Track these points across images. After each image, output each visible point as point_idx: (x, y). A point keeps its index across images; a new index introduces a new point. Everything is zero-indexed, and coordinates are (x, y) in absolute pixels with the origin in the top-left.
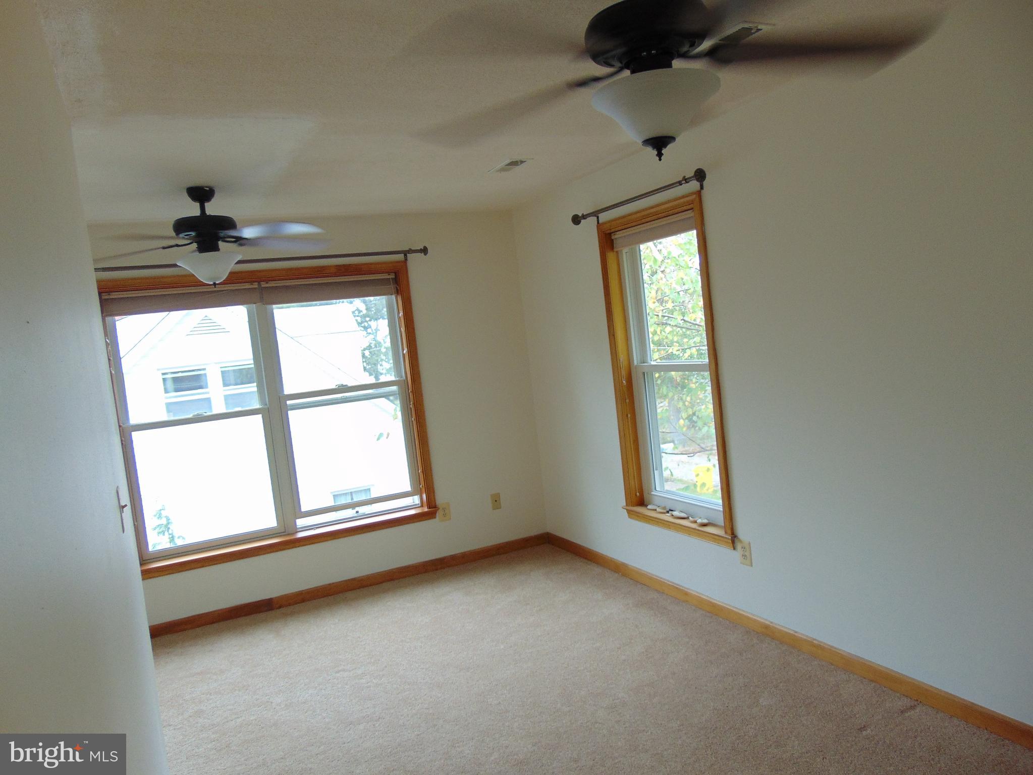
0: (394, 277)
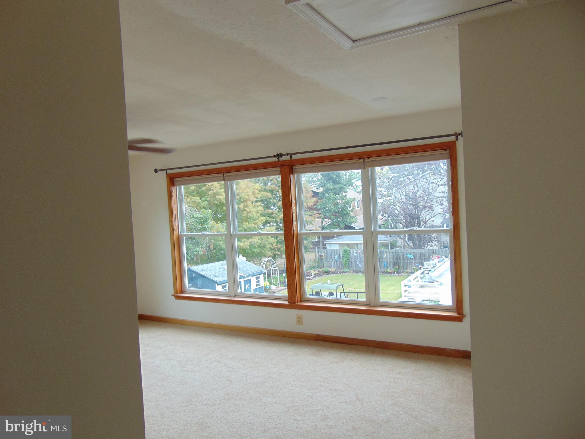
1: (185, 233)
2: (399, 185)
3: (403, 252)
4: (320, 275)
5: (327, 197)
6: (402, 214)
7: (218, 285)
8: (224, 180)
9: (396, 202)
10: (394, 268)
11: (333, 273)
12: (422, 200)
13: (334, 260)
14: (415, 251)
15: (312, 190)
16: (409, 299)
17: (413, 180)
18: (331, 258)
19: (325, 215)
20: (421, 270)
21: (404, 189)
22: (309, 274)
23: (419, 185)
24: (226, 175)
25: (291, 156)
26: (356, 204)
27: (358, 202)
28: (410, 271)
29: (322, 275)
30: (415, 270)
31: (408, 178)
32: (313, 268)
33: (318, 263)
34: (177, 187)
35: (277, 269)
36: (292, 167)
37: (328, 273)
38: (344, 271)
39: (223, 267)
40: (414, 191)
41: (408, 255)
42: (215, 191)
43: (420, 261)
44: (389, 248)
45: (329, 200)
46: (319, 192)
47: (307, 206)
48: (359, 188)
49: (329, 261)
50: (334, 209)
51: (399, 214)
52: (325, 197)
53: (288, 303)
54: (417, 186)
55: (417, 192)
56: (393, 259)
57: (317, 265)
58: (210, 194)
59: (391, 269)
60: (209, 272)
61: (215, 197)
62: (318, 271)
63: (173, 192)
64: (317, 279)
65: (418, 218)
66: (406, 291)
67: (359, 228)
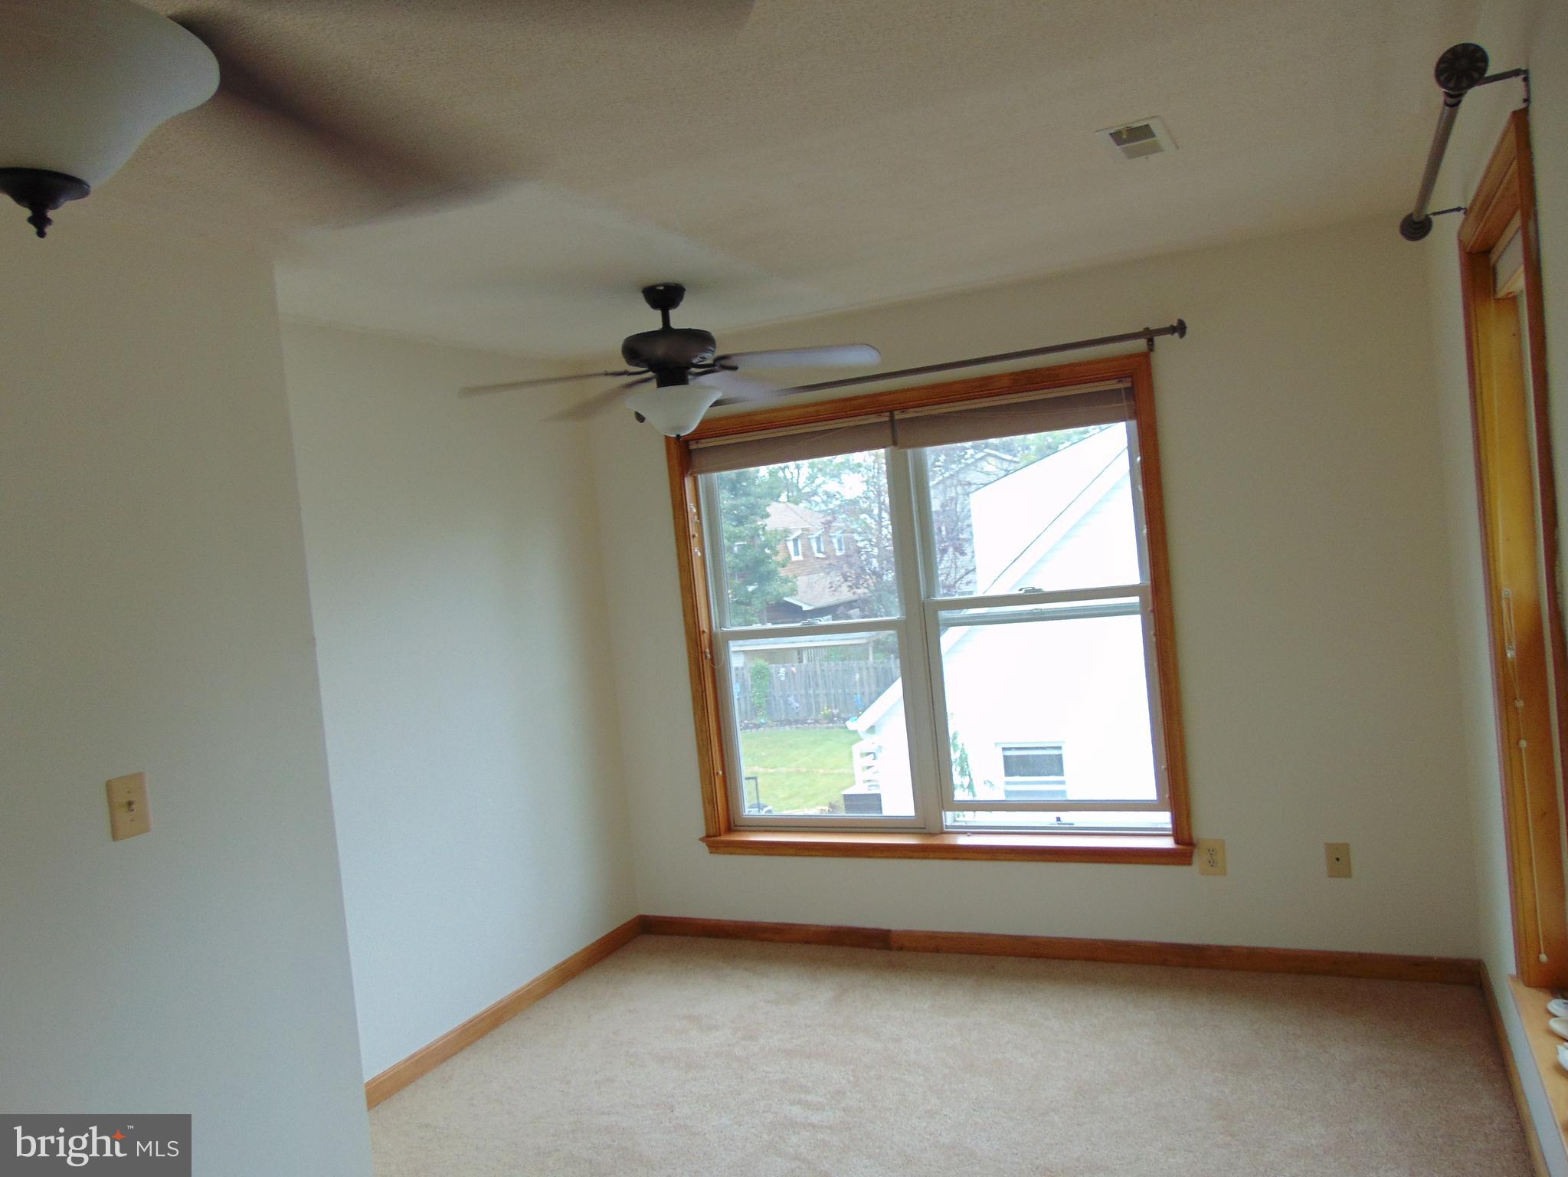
0: (1129, 385)
26: (790, 545)
27: (795, 540)
38: (757, 722)
44: (871, 658)
56: (878, 686)
66: (867, 768)
67: (812, 608)
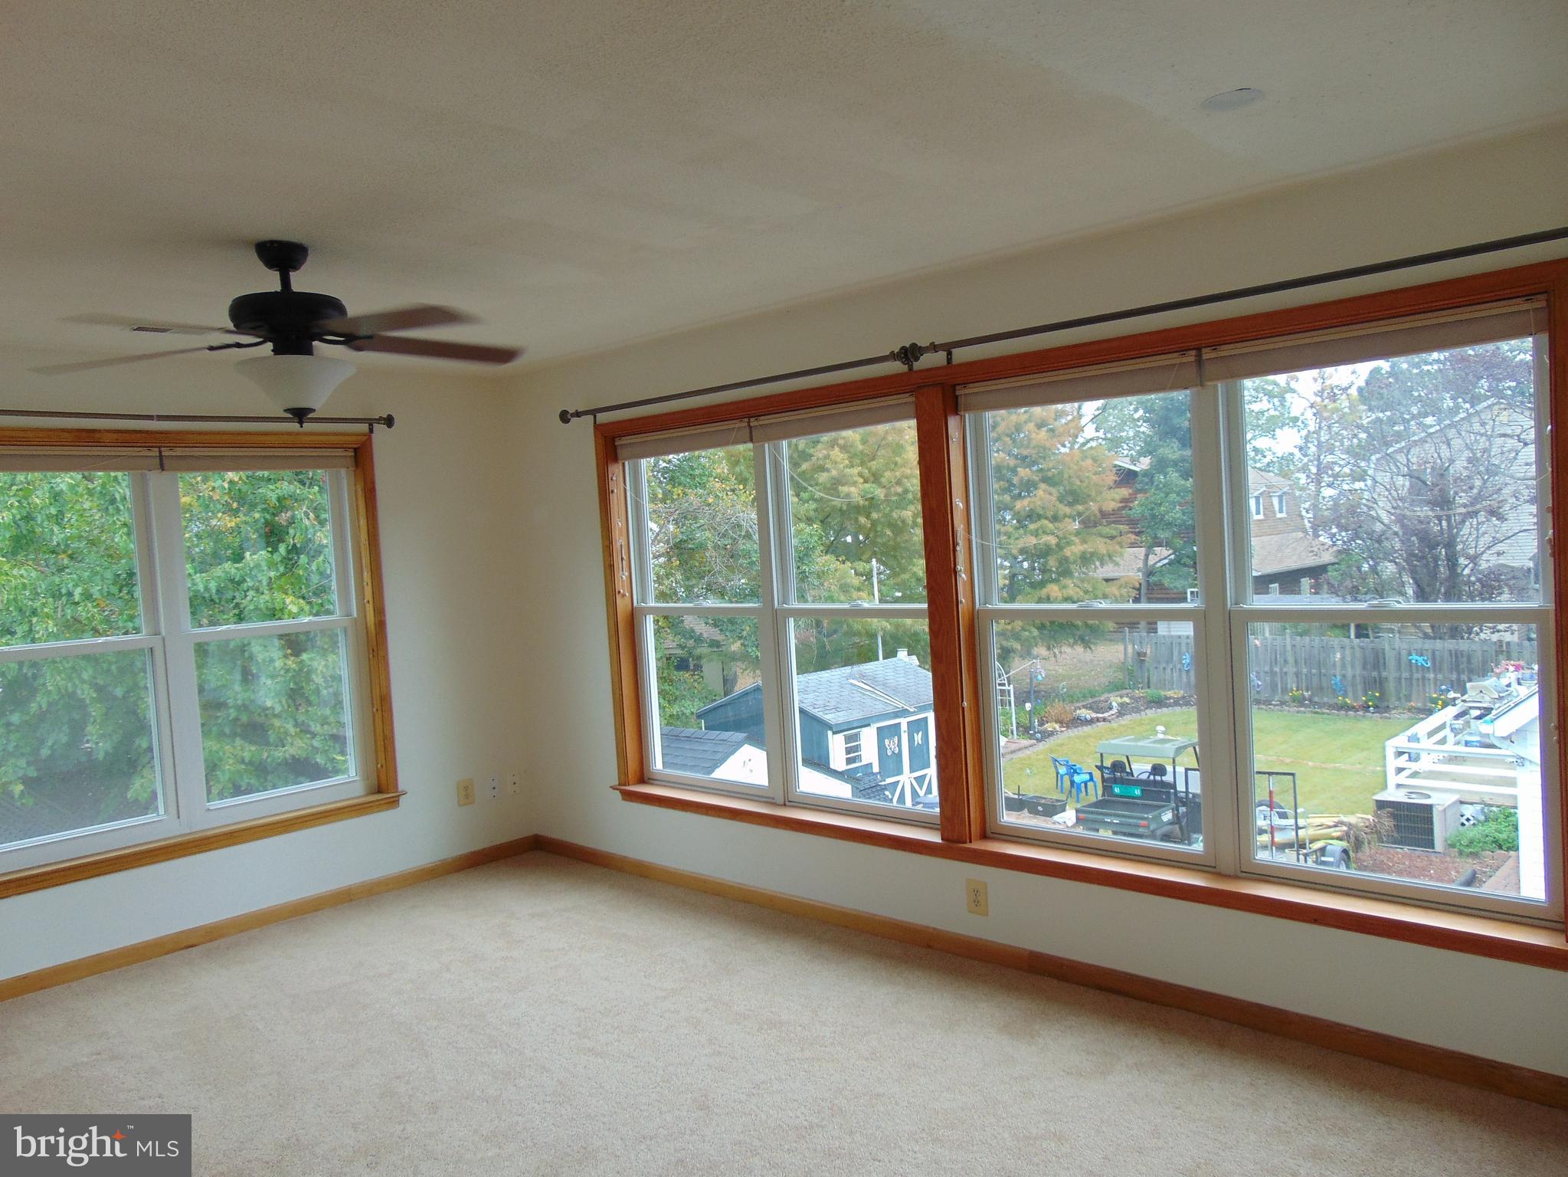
1: (652, 604)
2: (1388, 445)
3: (1397, 647)
4: (1138, 711)
5: (1161, 486)
6: (1396, 533)
7: (834, 733)
8: (751, 440)
9: (1376, 497)
10: (1365, 695)
11: (1176, 703)
12: (1464, 488)
13: (1178, 666)
14: (1438, 644)
15: (1117, 463)
16: (1413, 796)
17: (1438, 428)
18: (1170, 660)
19: (1156, 537)
20: (1454, 705)
21: (1404, 457)
22: (1101, 705)
23: (1457, 443)
24: (756, 423)
25: (950, 354)
26: (1275, 501)
28: (1420, 705)
29: (1141, 710)
30: (1436, 704)
31: (1420, 424)
32: (1116, 687)
33: (1130, 673)
34: (626, 463)
35: (1009, 691)
36: (955, 390)
37: (1159, 703)
39: (851, 684)
40: (1439, 461)
41: (1414, 657)
42: (834, 473)
43: (1454, 676)
44: (1353, 636)
45: (1167, 495)
46: (1137, 469)
47: (1101, 511)
48: (1265, 457)
49: (1164, 669)
50: (1182, 520)
51: (1384, 533)
52: (1155, 484)
53: (940, 841)
54: (1449, 445)
55: (1447, 465)
56: (1364, 668)
57: (1130, 680)
58: (821, 480)
59: (1356, 699)
60: (811, 696)
61: (836, 489)
62: (1131, 698)
63: (614, 478)
64: (1126, 720)
65: (1450, 545)
66: (1400, 770)
67: (1260, 574)
